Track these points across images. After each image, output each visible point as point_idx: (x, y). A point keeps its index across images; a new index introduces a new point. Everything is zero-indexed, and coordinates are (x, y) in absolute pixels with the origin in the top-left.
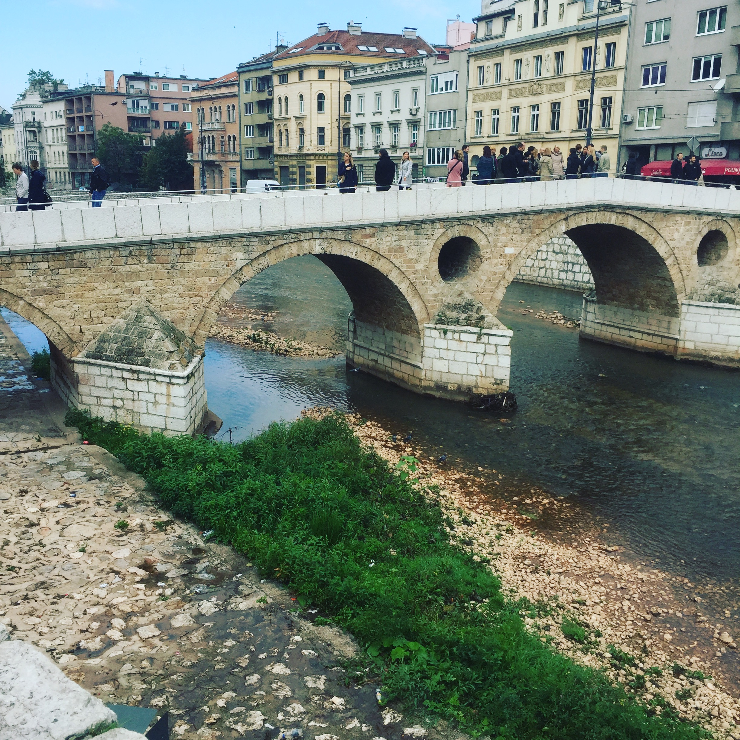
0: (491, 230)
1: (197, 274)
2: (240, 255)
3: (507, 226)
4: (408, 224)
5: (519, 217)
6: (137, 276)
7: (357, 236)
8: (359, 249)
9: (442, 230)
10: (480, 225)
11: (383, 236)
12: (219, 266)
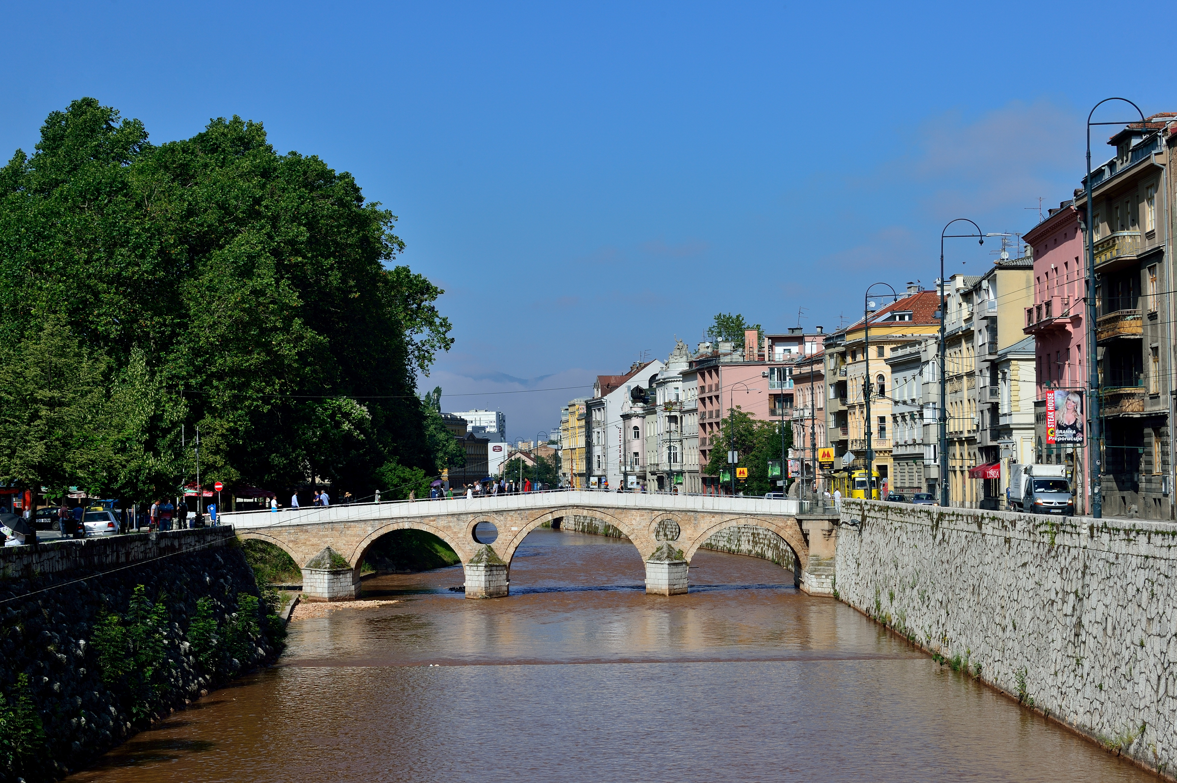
0: (502, 518)
1: (351, 536)
2: (370, 528)
3: (512, 516)
4: (453, 515)
5: (519, 512)
6: (327, 536)
7: (426, 520)
8: (428, 526)
9: (472, 518)
10: (495, 516)
11: (440, 521)
12: (360, 533)
